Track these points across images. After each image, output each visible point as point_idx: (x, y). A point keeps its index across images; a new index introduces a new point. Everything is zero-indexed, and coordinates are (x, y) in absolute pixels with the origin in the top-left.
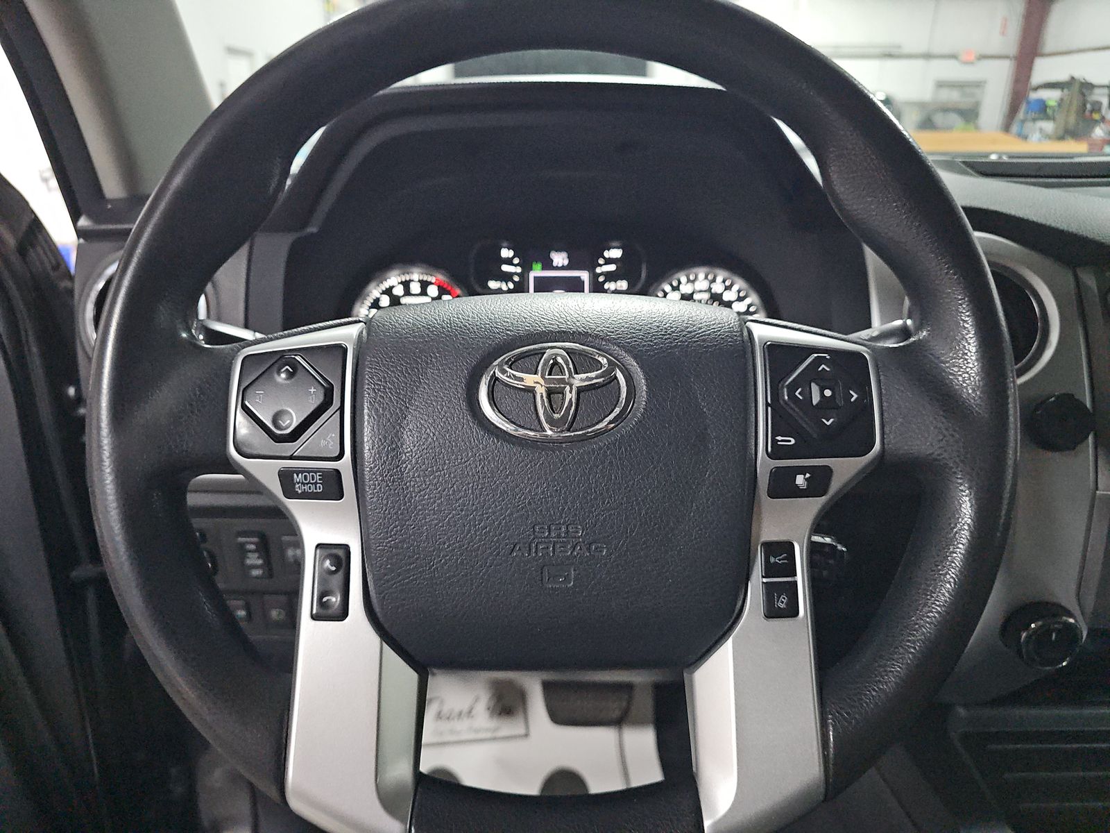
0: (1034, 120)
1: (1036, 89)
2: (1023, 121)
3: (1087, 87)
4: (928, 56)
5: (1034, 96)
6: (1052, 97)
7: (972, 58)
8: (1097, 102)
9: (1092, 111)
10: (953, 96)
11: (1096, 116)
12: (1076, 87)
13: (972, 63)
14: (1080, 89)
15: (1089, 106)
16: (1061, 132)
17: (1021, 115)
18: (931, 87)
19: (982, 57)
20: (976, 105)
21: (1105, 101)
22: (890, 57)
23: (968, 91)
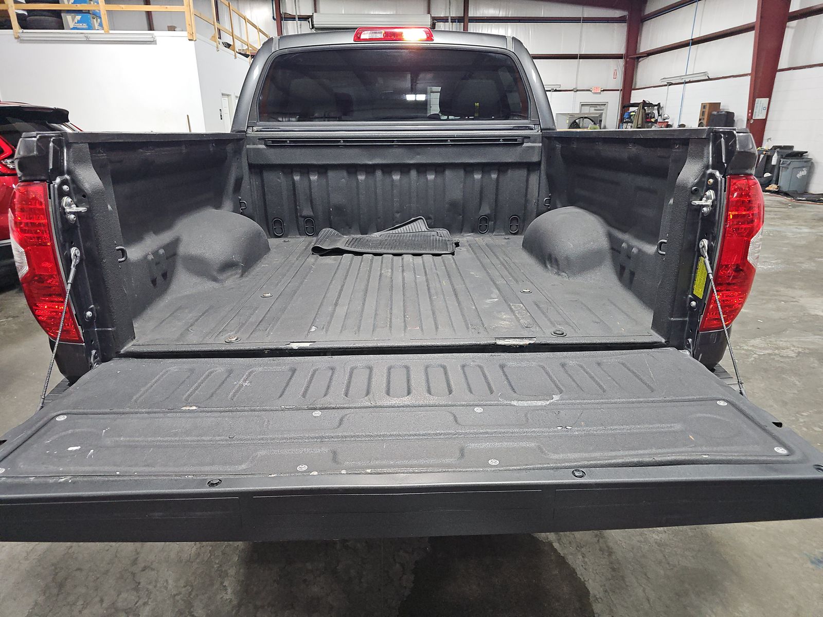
0: (627, 122)
1: (632, 106)
3: (650, 105)
4: (575, 90)
5: (631, 110)
7: (599, 91)
8: (654, 113)
9: (651, 118)
12: (641, 105)
13: (599, 93)
15: (650, 115)
18: (578, 106)
19: (603, 91)
20: (601, 115)
21: (656, 112)
22: (556, 91)
23: (599, 108)
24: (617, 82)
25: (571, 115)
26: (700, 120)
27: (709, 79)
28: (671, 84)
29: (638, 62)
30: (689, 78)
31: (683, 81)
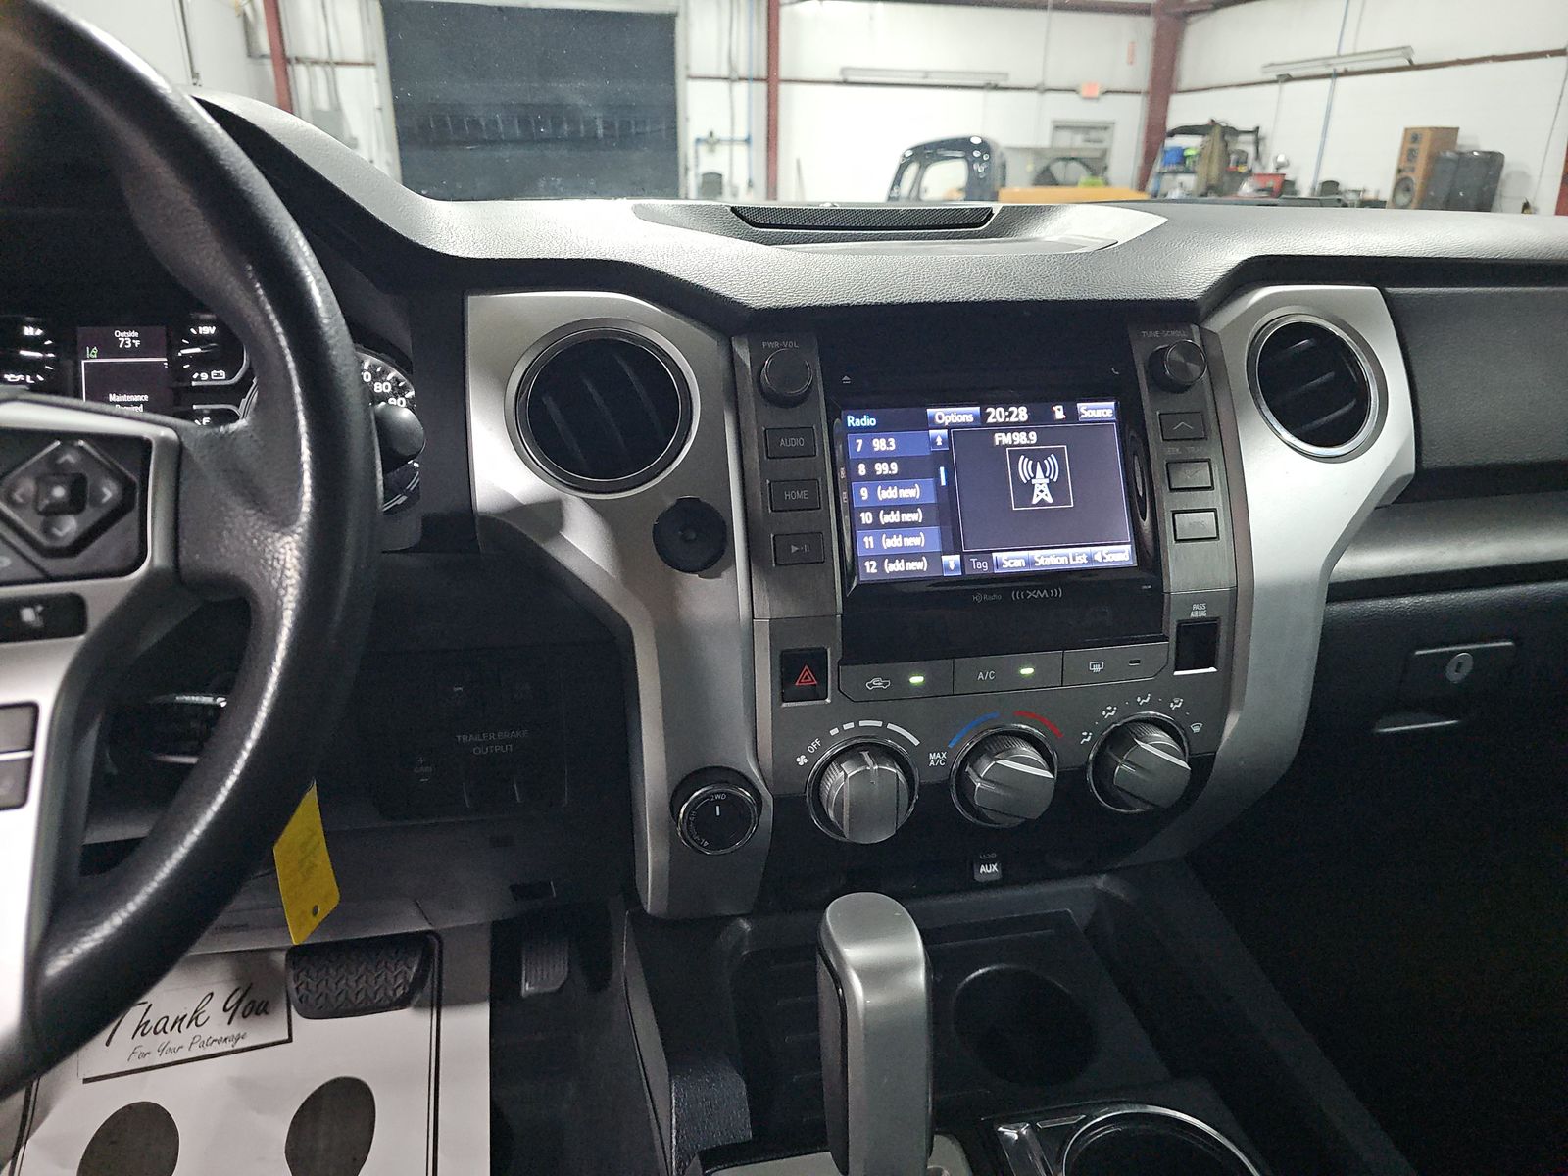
0: (1175, 173)
1: (1172, 134)
2: (1161, 174)
3: (1230, 132)
4: (1042, 89)
5: (1171, 143)
6: (1191, 144)
7: (1096, 93)
8: (1243, 151)
9: (1238, 163)
10: (1074, 142)
11: (1242, 169)
12: (1217, 131)
13: (1097, 99)
14: (1220, 133)
15: (1233, 157)
16: (1202, 189)
17: (1158, 167)
18: (1047, 129)
19: (1108, 92)
20: (1105, 153)
21: (1251, 150)
22: (996, 88)
23: (1093, 135)
24: (1137, 72)
25: (1037, 152)
26: (1400, 171)
27: (1413, 66)
28: (1289, 79)
29: (1186, 24)
30: (1343, 63)
31: (1330, 70)
